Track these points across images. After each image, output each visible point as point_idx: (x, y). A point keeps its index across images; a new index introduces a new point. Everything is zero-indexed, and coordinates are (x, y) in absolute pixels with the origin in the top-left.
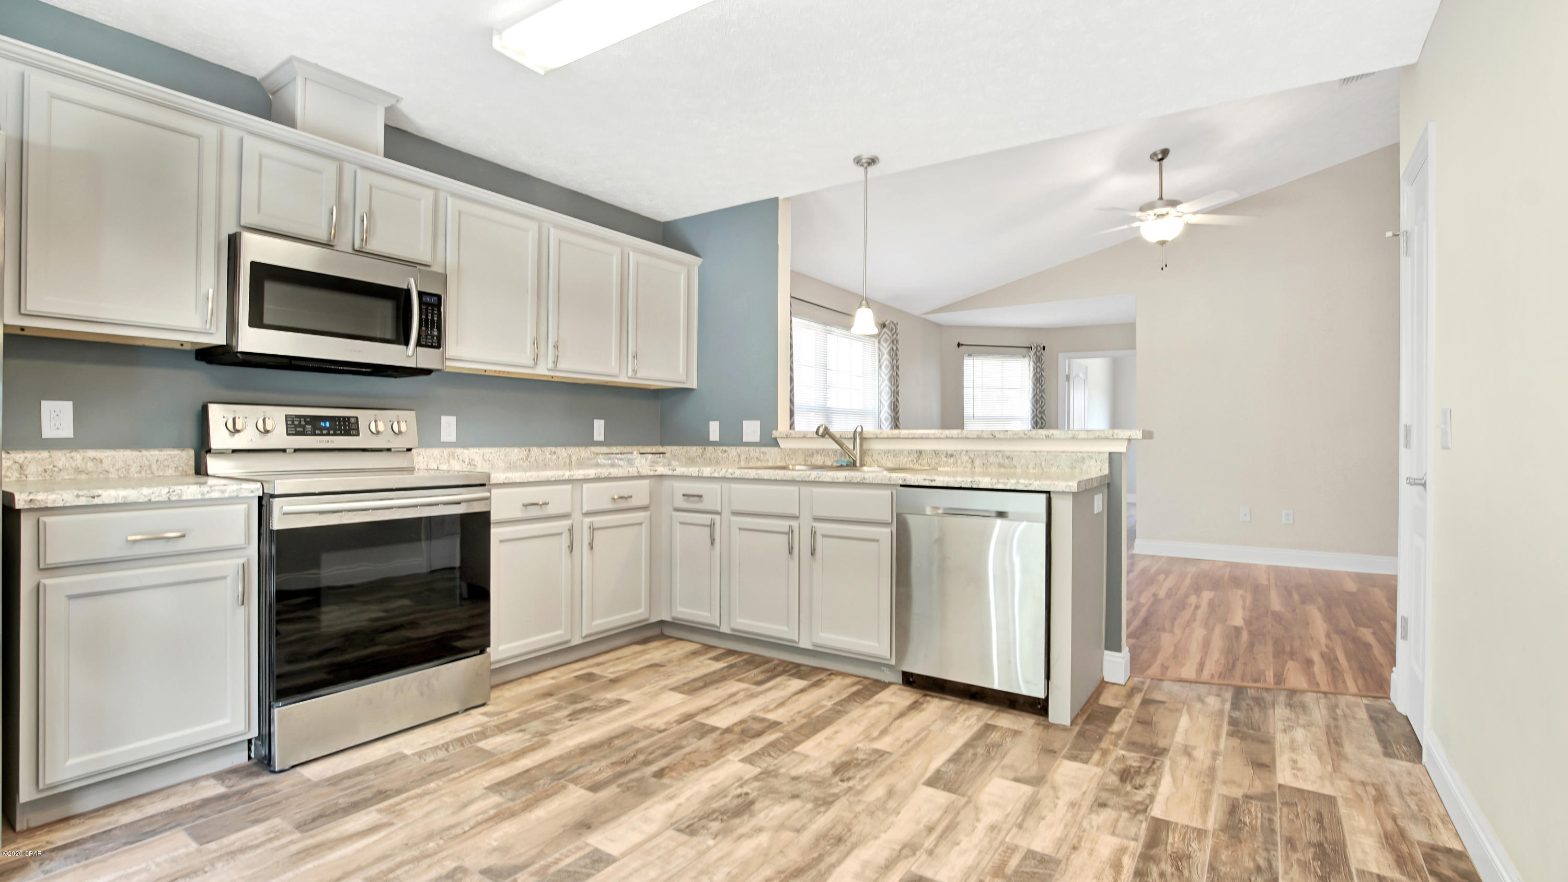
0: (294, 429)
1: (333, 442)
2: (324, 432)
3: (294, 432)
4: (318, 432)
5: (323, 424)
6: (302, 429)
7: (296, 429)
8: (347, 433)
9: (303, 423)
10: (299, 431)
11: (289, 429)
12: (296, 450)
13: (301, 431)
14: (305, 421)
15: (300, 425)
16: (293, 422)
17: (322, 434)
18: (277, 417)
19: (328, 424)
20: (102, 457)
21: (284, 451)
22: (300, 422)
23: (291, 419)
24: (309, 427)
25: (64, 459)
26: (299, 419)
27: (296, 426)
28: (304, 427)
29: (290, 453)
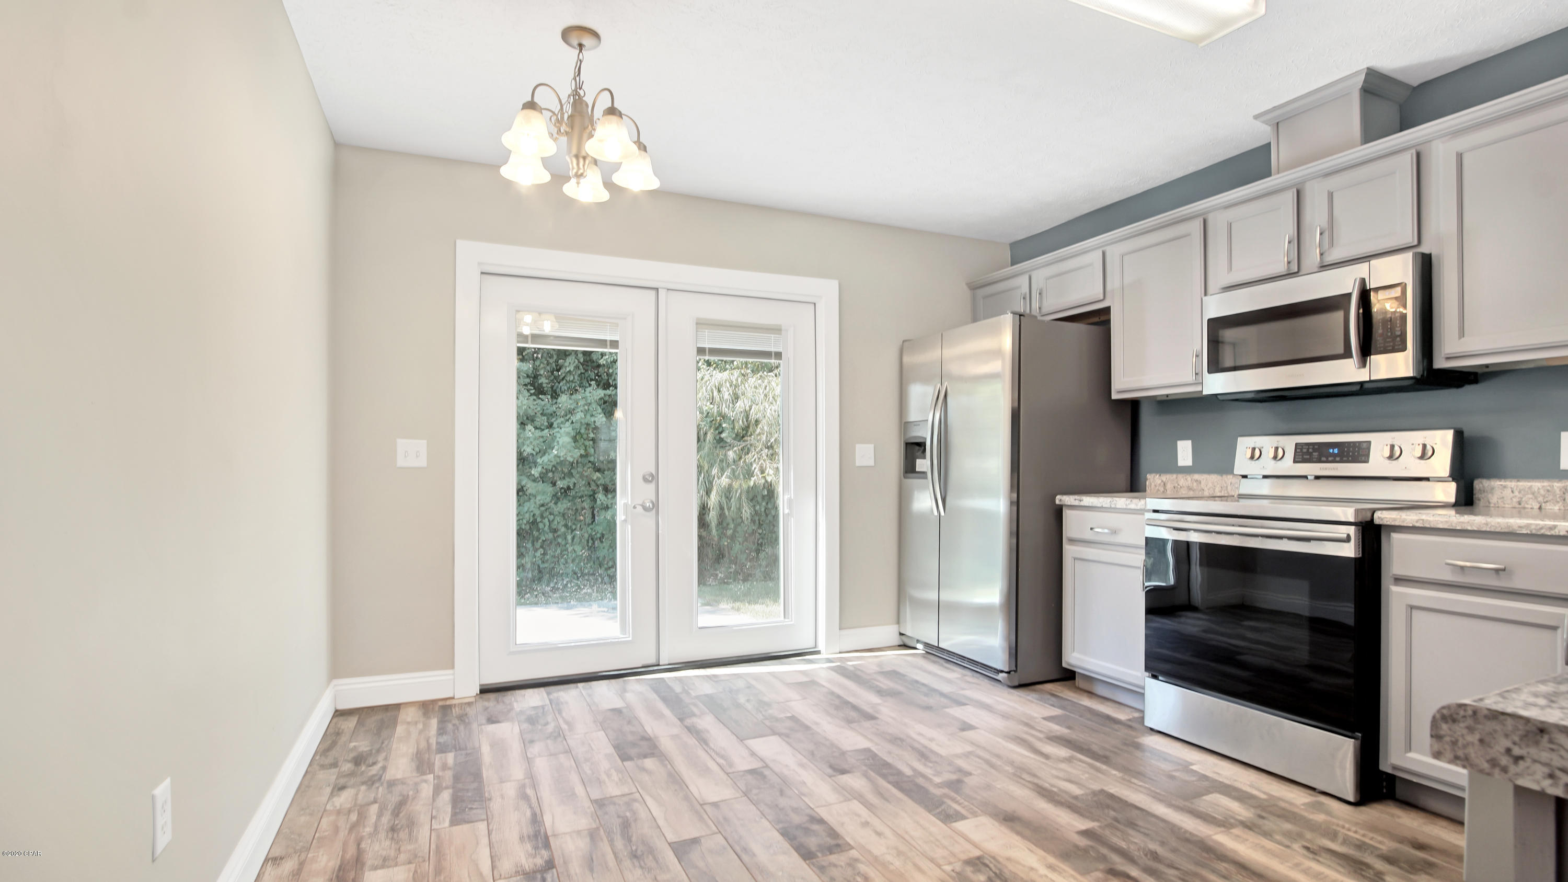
0: (1301, 457)
1: (1337, 469)
2: (1330, 459)
3: (1301, 460)
4: (1324, 459)
5: (1331, 451)
6: (1308, 457)
7: (1303, 457)
8: (1355, 460)
9: (1311, 450)
10: (1305, 459)
11: (1297, 457)
12: (1317, 478)
13: (1307, 458)
14: (1313, 449)
15: (1308, 453)
16: (1301, 449)
17: (1327, 462)
18: (1289, 443)
19: (1336, 451)
20: (1201, 479)
21: (1306, 477)
22: (1308, 449)
23: (1300, 447)
24: (1316, 454)
25: (1182, 480)
26: (1307, 447)
27: (1303, 454)
28: (1310, 454)
29: (1311, 480)
